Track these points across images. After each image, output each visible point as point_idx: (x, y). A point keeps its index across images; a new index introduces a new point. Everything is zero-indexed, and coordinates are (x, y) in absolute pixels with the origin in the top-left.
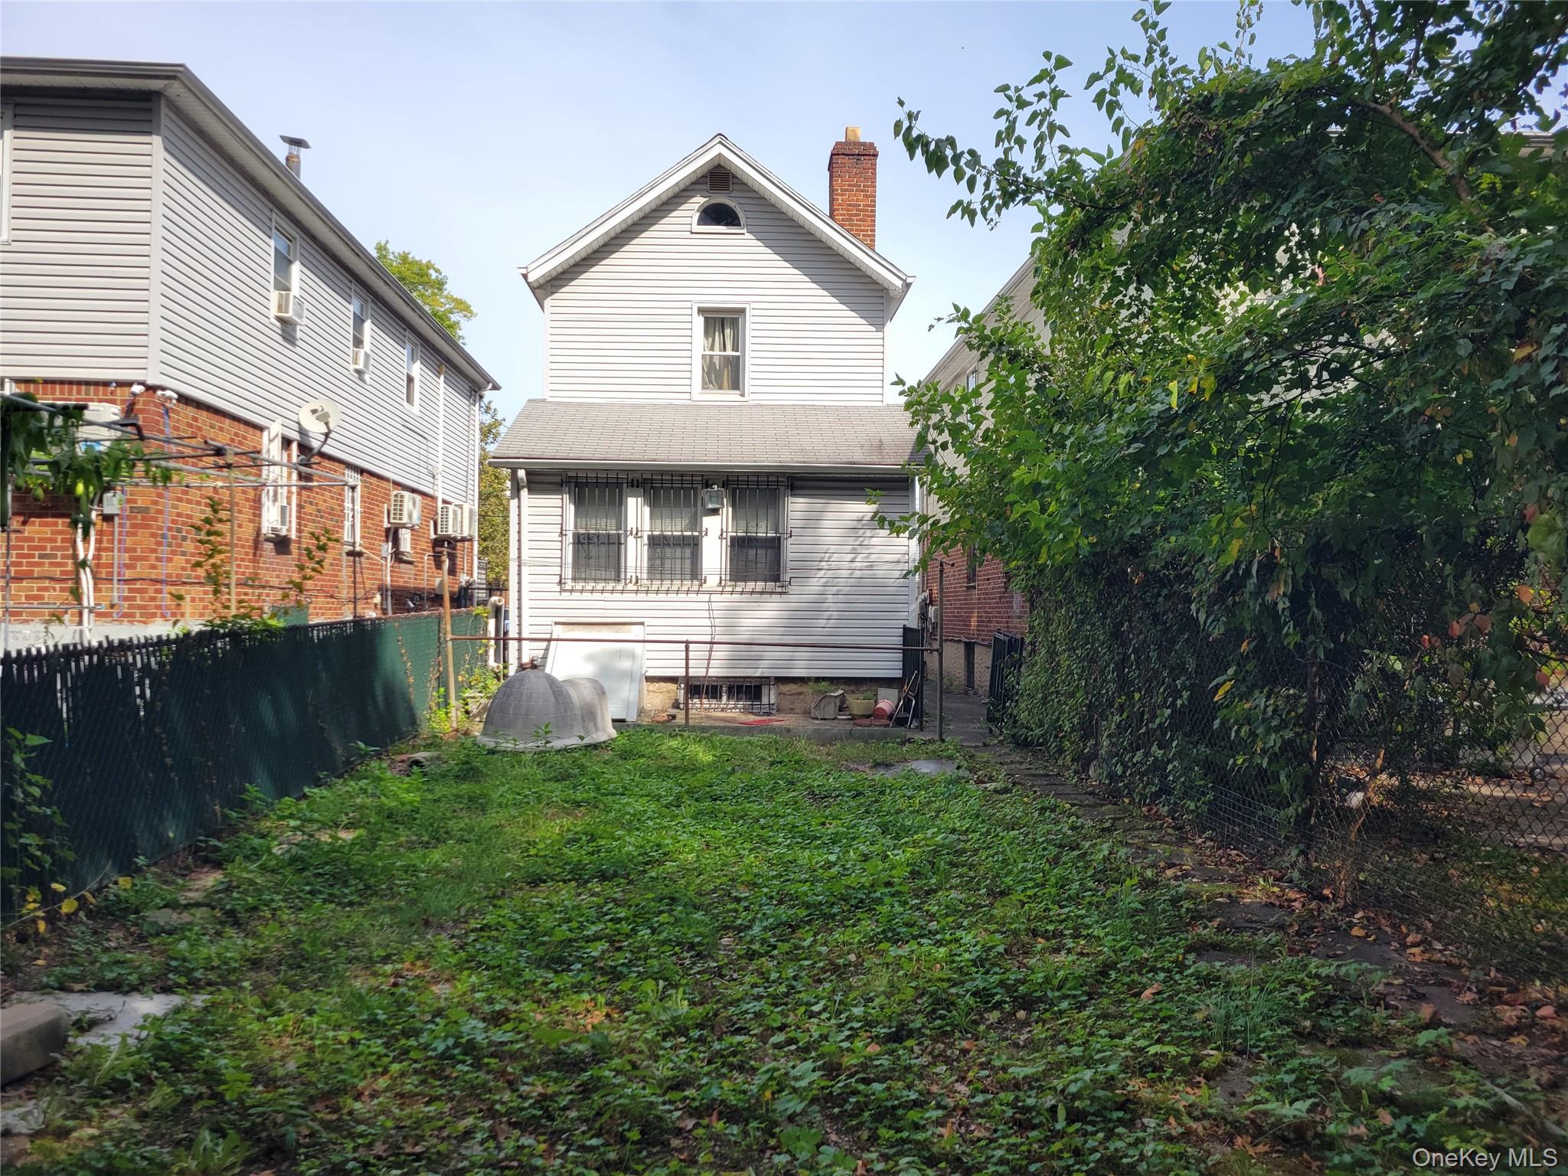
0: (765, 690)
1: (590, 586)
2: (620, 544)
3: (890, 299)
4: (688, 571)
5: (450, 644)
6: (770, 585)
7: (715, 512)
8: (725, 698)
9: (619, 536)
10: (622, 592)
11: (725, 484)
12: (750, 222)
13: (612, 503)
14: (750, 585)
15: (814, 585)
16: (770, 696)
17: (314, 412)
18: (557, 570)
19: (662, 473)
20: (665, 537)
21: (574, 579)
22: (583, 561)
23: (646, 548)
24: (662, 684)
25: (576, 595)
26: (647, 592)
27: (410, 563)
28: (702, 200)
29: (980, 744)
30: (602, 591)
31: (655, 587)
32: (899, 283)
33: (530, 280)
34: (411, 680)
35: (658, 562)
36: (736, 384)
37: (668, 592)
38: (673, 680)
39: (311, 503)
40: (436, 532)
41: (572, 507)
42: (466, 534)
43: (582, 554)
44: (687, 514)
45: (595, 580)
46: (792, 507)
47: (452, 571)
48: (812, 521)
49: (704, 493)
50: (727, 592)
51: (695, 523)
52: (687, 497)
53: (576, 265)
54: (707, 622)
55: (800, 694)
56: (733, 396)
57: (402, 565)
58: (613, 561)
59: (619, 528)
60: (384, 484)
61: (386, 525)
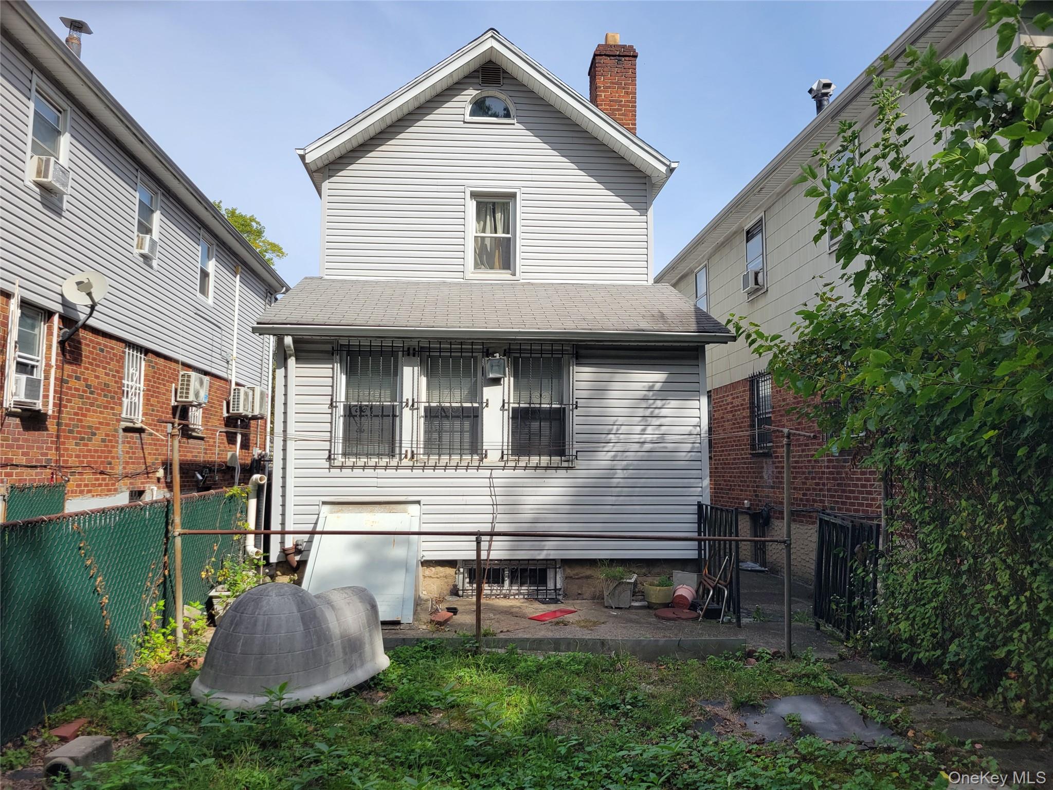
0: (550, 574)
1: (362, 461)
2: (394, 416)
3: (653, 185)
4: (467, 445)
5: (178, 541)
6: (556, 459)
7: (496, 381)
8: (507, 583)
9: (393, 407)
10: (397, 468)
11: (506, 353)
12: (520, 113)
13: (387, 372)
14: (534, 460)
15: (603, 459)
16: (557, 580)
17: (79, 283)
18: (326, 445)
19: (440, 340)
20: (443, 409)
21: (344, 454)
22: (354, 435)
23: (422, 420)
24: (440, 569)
25: (346, 472)
26: (424, 468)
27: (202, 439)
28: (474, 93)
29: (835, 657)
30: (375, 467)
31: (432, 463)
32: (663, 169)
33: (307, 161)
34: (105, 600)
35: (435, 435)
36: (507, 263)
37: (446, 467)
38: (452, 563)
39: (78, 378)
40: (228, 411)
41: (344, 377)
42: (256, 412)
43: (354, 427)
44: (466, 383)
45: (368, 455)
46: (578, 377)
47: (245, 446)
48: (599, 392)
49: (485, 362)
50: (510, 468)
51: (475, 394)
52: (467, 367)
53: (353, 151)
54: (488, 500)
55: (588, 577)
56: (505, 275)
57: (191, 441)
58: (387, 435)
59: (394, 399)
60: (173, 365)
61: (173, 403)
